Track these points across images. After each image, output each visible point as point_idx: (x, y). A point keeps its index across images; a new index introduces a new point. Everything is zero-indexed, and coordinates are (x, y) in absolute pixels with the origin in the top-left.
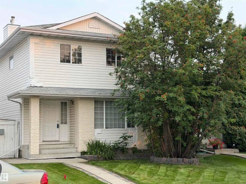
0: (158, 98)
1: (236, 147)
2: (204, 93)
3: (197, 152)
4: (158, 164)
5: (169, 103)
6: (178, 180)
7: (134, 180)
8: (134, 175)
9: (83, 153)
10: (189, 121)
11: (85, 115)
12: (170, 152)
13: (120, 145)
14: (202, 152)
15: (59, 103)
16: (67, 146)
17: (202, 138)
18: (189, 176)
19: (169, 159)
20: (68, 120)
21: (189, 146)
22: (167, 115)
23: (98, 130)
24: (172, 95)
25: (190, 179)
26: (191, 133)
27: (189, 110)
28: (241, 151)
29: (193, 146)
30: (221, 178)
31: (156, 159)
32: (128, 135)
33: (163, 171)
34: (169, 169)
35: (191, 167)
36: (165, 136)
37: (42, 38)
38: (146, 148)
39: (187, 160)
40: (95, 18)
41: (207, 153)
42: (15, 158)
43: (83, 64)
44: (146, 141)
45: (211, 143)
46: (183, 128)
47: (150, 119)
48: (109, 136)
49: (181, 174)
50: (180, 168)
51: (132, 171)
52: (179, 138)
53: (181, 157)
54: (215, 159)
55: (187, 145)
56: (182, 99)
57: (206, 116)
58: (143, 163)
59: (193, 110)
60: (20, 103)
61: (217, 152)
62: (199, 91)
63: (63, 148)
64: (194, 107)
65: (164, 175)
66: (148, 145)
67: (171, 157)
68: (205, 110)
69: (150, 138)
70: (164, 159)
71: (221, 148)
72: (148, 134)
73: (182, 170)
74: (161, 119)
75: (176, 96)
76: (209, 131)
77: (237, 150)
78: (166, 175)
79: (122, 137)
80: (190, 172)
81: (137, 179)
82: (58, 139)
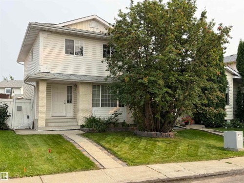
0: (140, 81)
1: (203, 124)
2: (180, 78)
3: (172, 127)
4: (140, 137)
5: (150, 86)
6: (155, 154)
7: (116, 153)
8: (117, 148)
9: (83, 126)
10: (167, 102)
11: (85, 96)
12: (150, 127)
13: (112, 121)
14: (176, 127)
15: (66, 86)
16: (71, 120)
17: (177, 117)
18: (166, 150)
19: (149, 133)
20: (73, 100)
21: (167, 123)
22: (149, 96)
23: (95, 109)
24: (152, 78)
25: (167, 153)
26: (169, 112)
27: (167, 92)
28: (207, 127)
29: (169, 123)
30: (194, 152)
31: (139, 133)
32: (118, 112)
33: (143, 144)
34: (149, 142)
35: (168, 141)
36: (147, 114)
37: (50, 33)
38: (133, 123)
39: (164, 134)
40: (94, 20)
41: (180, 128)
42: (30, 129)
43: (84, 56)
44: (132, 117)
45: (183, 120)
46: (162, 107)
47: (133, 100)
48: (104, 113)
49: (159, 147)
50: (158, 141)
51: (116, 144)
52: (158, 116)
53: (160, 132)
54: (186, 133)
55: (165, 122)
56: (161, 82)
57: (181, 98)
58: (128, 136)
59: (171, 92)
60: (34, 86)
61: (188, 127)
62: (176, 76)
63: (67, 122)
64: (172, 90)
65: (143, 148)
66: (134, 121)
67: (151, 131)
68: (181, 92)
69: (135, 115)
70: (146, 133)
71: (191, 124)
72: (133, 112)
73: (160, 144)
74: (143, 100)
75: (156, 79)
76: (183, 111)
77: (204, 126)
78: (146, 149)
79: (113, 114)
80: (167, 146)
81: (119, 153)
82: (64, 115)
